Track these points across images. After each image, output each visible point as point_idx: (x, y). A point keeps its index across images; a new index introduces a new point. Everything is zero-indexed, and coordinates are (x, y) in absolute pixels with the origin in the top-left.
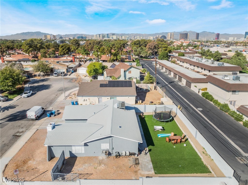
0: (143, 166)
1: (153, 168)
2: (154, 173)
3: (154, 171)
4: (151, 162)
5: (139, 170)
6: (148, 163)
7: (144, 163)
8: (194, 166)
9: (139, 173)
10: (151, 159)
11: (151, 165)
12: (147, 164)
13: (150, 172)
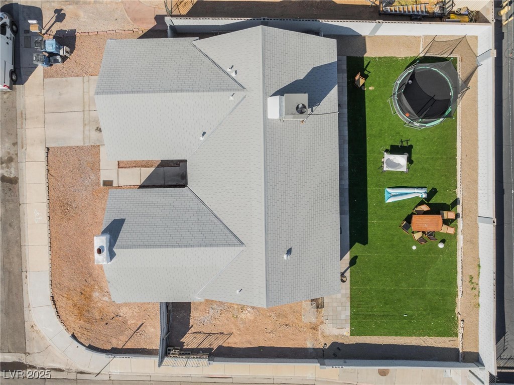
0: (331, 313)
1: (351, 319)
2: (349, 332)
3: (351, 328)
4: (349, 303)
5: (322, 323)
6: (342, 303)
7: (335, 304)
8: (433, 318)
9: (320, 332)
10: (351, 291)
11: (346, 313)
12: (339, 309)
13: (342, 330)
